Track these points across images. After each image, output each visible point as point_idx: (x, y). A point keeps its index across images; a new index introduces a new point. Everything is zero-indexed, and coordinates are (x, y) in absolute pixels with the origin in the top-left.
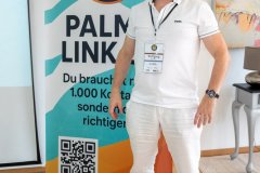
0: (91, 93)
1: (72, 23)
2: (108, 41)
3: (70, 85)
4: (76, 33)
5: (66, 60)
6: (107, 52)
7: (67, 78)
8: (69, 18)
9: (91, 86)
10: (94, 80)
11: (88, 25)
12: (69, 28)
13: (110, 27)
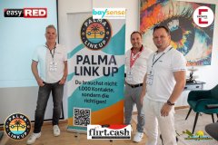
0: (88, 89)
1: (79, 59)
2: (95, 66)
3: (78, 85)
4: (81, 63)
5: (77, 74)
6: (95, 71)
7: (77, 82)
8: (78, 56)
9: (88, 86)
10: (89, 83)
11: (86, 60)
12: (78, 61)
13: (96, 60)
